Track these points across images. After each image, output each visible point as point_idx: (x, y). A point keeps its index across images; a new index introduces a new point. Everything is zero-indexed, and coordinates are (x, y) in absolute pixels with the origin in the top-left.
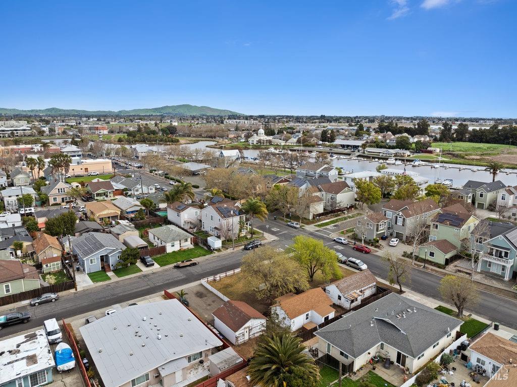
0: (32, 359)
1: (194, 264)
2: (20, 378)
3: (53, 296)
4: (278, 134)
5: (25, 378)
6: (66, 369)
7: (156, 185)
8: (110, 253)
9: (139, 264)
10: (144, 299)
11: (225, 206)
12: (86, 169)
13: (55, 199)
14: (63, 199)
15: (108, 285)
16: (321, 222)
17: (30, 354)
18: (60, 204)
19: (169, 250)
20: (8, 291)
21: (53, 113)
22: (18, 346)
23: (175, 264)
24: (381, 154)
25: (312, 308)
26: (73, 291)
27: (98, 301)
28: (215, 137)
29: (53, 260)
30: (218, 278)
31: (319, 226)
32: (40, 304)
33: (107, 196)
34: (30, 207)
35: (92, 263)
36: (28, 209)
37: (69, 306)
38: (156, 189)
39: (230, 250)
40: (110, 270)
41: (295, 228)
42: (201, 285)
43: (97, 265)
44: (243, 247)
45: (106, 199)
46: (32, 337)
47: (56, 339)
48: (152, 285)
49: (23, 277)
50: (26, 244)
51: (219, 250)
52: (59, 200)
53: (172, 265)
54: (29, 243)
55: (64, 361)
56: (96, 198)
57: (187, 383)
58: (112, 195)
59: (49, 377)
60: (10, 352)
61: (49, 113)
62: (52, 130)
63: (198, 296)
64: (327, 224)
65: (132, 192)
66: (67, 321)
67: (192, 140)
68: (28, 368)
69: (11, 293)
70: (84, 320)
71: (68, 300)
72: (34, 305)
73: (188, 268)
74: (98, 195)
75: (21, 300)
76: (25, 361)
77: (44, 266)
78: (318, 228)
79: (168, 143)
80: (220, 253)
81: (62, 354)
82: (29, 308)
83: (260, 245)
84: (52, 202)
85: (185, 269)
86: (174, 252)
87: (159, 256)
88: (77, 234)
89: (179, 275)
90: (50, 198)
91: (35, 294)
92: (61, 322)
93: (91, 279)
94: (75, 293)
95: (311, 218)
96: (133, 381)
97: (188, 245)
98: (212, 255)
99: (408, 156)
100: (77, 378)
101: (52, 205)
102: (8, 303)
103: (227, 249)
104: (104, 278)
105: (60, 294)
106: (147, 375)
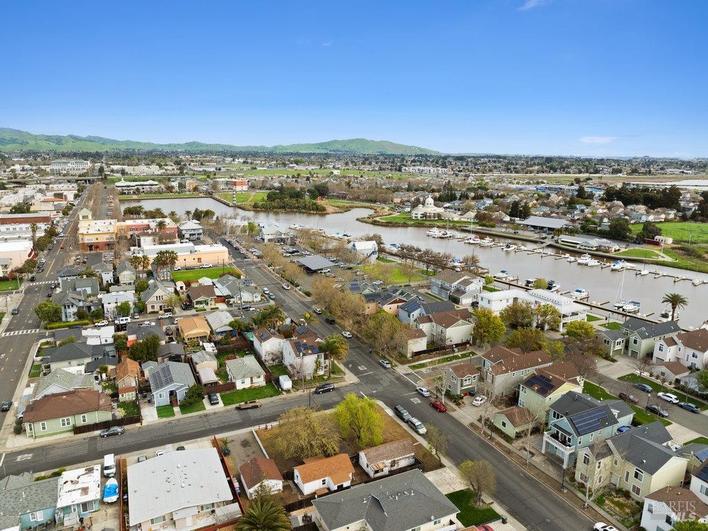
0: (85, 490)
1: (256, 407)
2: (74, 505)
3: (119, 429)
4: (460, 199)
5: (78, 505)
6: (110, 502)
7: (266, 289)
8: (178, 389)
9: (206, 401)
10: (195, 442)
11: (305, 341)
12: (199, 260)
13: (153, 307)
14: (161, 307)
15: (170, 423)
16: (420, 362)
17: (85, 486)
18: (157, 312)
19: (239, 386)
20: (84, 421)
21: (194, 149)
22: (79, 477)
23: (237, 405)
24: (578, 246)
25: (330, 475)
26: (138, 425)
27: (156, 439)
28: (375, 202)
29: (129, 389)
30: (269, 427)
31: (414, 367)
32: (107, 435)
33: (207, 304)
34: (127, 316)
35: (161, 397)
36: (124, 318)
37: (130, 441)
38: (262, 296)
39: (300, 393)
40: (177, 405)
41: (385, 368)
42: (252, 432)
43: (166, 400)
44: (314, 390)
45: (206, 307)
46: (90, 470)
47: (110, 474)
48: (208, 427)
49: (97, 408)
50: (110, 367)
51: (288, 391)
52: (157, 309)
53: (234, 406)
54: (114, 367)
55: (110, 494)
56: (195, 306)
57: (196, 528)
58: (213, 302)
59: (96, 507)
60: (72, 482)
61: (189, 148)
62: (182, 186)
63: (243, 445)
64: (423, 366)
65: (235, 300)
66: (123, 456)
67: (343, 207)
68: (81, 497)
69: (87, 423)
70: (136, 458)
71: (132, 435)
72: (103, 436)
73: (249, 410)
74: (198, 303)
75: (94, 430)
76: (80, 491)
77: (120, 396)
78: (410, 371)
79: (312, 212)
80: (289, 395)
81: (109, 488)
82: (99, 438)
83: (333, 389)
84: (149, 310)
85: (245, 411)
86: (244, 389)
87: (228, 392)
88: (159, 359)
89: (237, 417)
90: (148, 306)
91: (105, 425)
92: (118, 457)
93: (158, 414)
94: (140, 428)
95: (409, 355)
96: (152, 520)
97: (261, 381)
98: (280, 397)
99: (615, 251)
100: (116, 511)
101: (150, 313)
102: (83, 432)
103: (298, 390)
104: (169, 413)
105: (127, 427)
106: (164, 517)
